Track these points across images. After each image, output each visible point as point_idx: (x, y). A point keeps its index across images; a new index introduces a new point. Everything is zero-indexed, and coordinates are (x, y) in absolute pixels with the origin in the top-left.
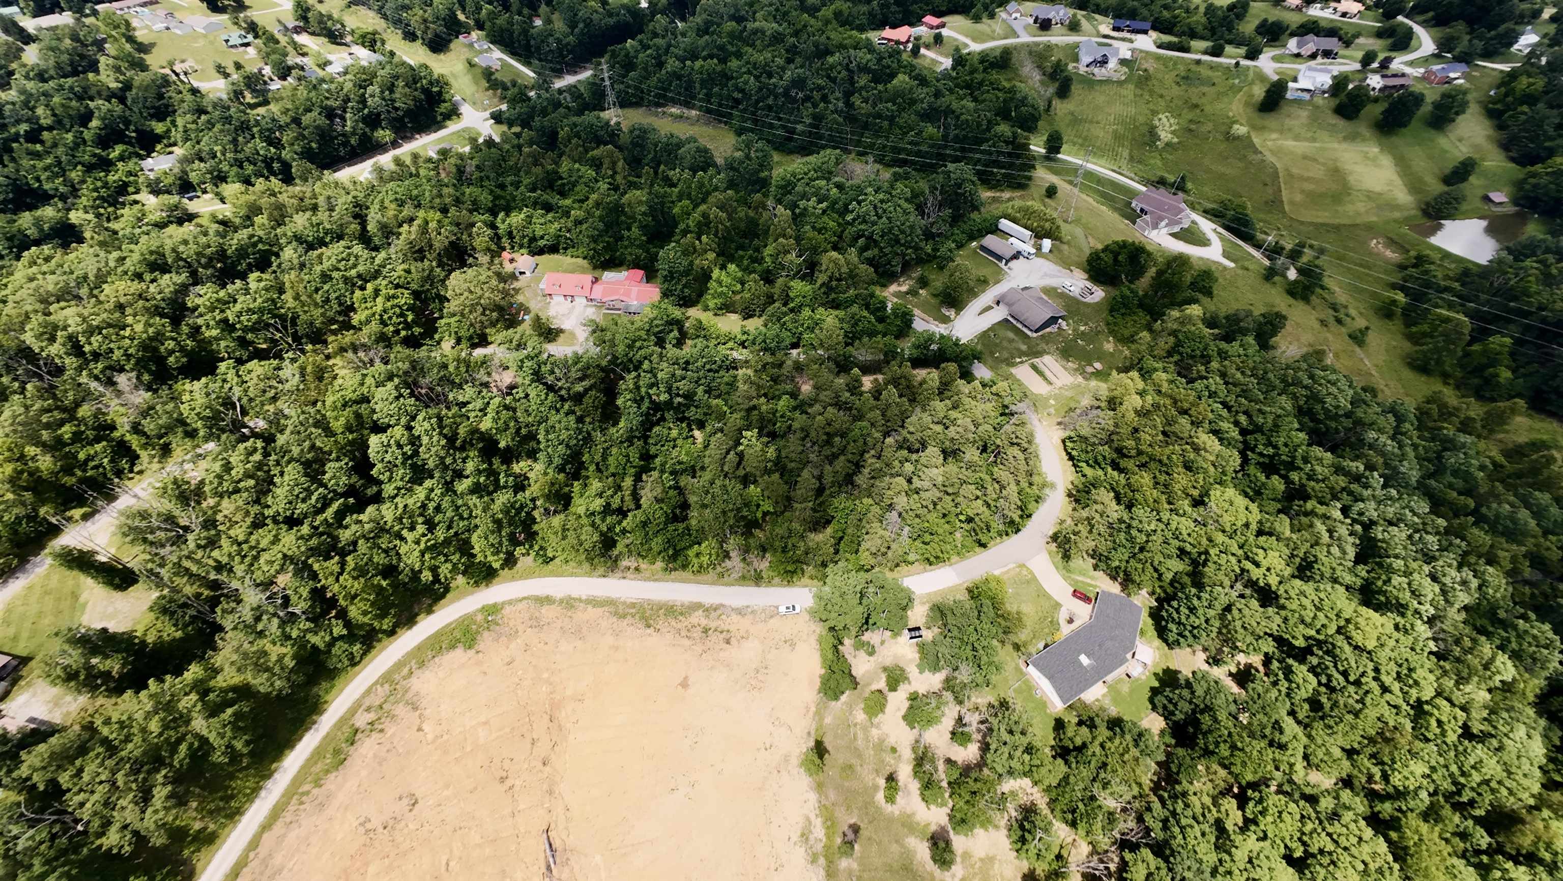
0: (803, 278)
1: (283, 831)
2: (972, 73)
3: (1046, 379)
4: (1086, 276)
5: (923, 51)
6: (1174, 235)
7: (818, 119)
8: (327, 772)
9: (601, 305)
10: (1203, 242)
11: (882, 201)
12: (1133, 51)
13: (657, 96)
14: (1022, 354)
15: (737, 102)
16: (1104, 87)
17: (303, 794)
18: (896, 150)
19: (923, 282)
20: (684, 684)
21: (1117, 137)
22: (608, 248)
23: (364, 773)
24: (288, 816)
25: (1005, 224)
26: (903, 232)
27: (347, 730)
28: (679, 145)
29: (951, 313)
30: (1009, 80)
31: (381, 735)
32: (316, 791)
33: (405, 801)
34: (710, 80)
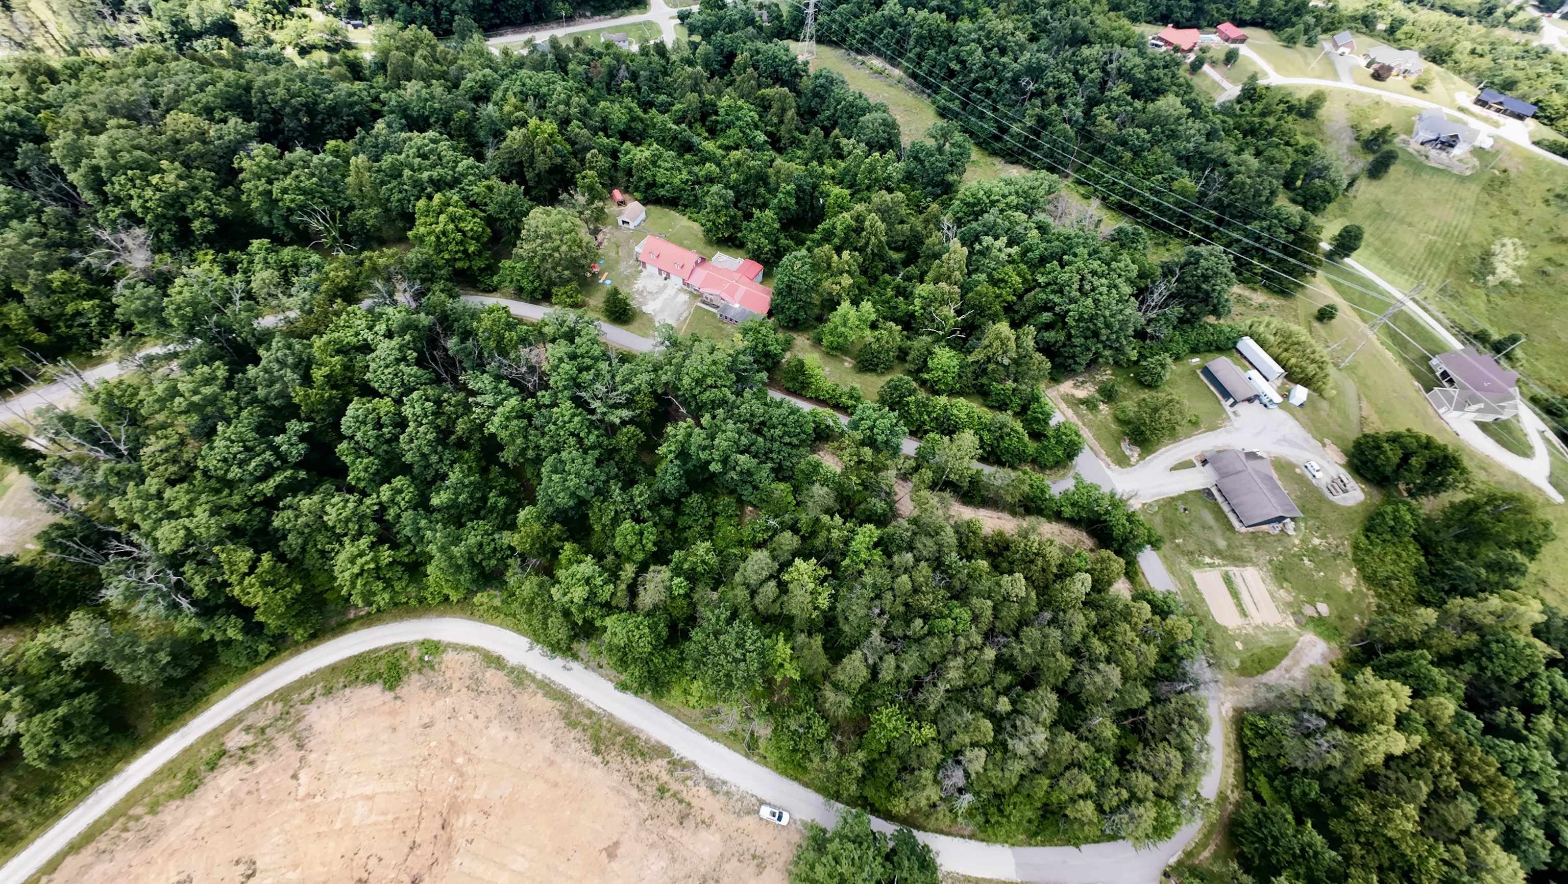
0: (952, 345)
1: (90, 860)
2: (1263, 114)
3: (1239, 604)
4: (1343, 460)
5: (1206, 68)
6: (1483, 426)
7: (1043, 123)
8: (171, 797)
9: (696, 295)
10: (1522, 449)
11: (1094, 273)
12: (1496, 138)
13: (863, 41)
14: (1217, 553)
15: (952, 74)
16: (1436, 179)
17: (130, 818)
18: (1129, 194)
19: (1108, 394)
20: (611, 852)
21: (1432, 253)
22: (732, 224)
23: (211, 812)
24: (102, 842)
25: (1247, 345)
26: (1108, 326)
27: (214, 747)
28: (864, 111)
29: (1133, 453)
30: (1306, 134)
31: (249, 768)
32: (147, 819)
33: (242, 868)
34: (929, 38)
